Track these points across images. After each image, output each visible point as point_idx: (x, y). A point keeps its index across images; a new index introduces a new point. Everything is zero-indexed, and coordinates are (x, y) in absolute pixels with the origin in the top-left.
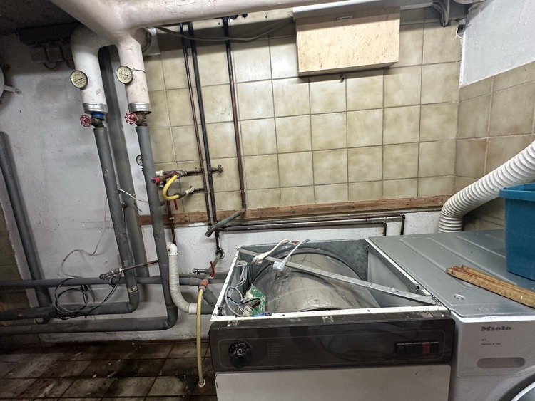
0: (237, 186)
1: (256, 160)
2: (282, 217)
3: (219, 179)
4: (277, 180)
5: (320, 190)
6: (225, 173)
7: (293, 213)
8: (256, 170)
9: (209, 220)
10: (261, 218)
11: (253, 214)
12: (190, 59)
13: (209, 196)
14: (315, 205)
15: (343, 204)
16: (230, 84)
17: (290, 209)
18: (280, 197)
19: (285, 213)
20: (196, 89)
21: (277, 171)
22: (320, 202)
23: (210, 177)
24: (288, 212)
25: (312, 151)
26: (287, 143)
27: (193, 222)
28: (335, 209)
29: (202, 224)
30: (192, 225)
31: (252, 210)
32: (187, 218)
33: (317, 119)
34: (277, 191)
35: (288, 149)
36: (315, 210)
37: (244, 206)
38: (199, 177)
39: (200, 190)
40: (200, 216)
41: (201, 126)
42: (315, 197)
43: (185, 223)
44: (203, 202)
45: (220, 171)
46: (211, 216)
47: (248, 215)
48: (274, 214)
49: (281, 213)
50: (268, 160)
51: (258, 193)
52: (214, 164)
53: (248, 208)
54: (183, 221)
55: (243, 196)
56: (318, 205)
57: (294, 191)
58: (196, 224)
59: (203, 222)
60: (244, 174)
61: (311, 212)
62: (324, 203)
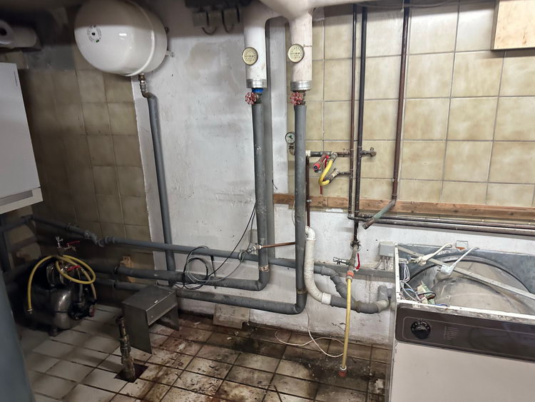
0: (388, 173)
1: (419, 146)
2: (439, 216)
3: (368, 163)
4: (441, 172)
5: (495, 189)
6: (377, 157)
7: (455, 212)
8: (415, 157)
9: (350, 208)
10: (413, 213)
11: (404, 208)
12: (359, 26)
13: (354, 182)
14: (485, 207)
15: (525, 209)
16: (402, 55)
17: (452, 207)
18: (440, 192)
19: (445, 211)
20: (359, 59)
21: (442, 161)
22: (493, 204)
23: (359, 160)
24: (448, 211)
25: (493, 141)
26: (461, 128)
27: (331, 208)
28: (512, 214)
29: (341, 211)
30: (330, 211)
31: (404, 203)
32: (326, 203)
33: (506, 103)
34: (438, 185)
35: (461, 136)
36: (485, 212)
37: (394, 197)
38: (346, 159)
39: (345, 174)
40: (340, 202)
41: (358, 103)
42: (487, 196)
43: (322, 207)
44: (346, 187)
45: (371, 154)
46: (353, 203)
47: (398, 208)
48: (430, 210)
49: (439, 210)
50: (433, 147)
51: (414, 184)
52: (366, 146)
53: (398, 200)
54: (321, 205)
55: (394, 185)
56: (489, 207)
57: (461, 187)
58: (333, 210)
59: (342, 209)
60: (400, 161)
61: (478, 214)
62: (498, 205)
